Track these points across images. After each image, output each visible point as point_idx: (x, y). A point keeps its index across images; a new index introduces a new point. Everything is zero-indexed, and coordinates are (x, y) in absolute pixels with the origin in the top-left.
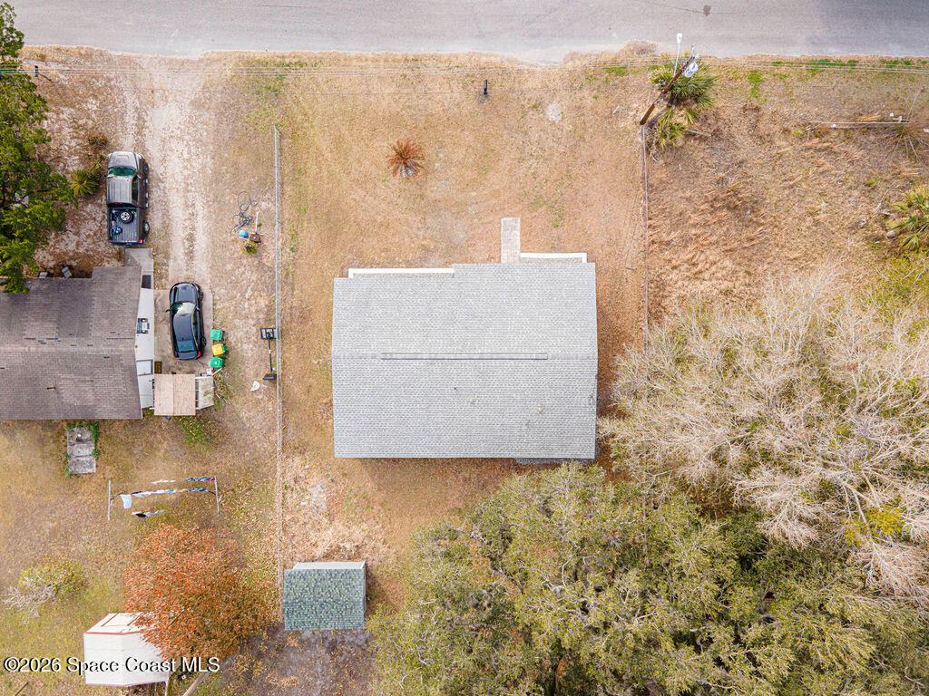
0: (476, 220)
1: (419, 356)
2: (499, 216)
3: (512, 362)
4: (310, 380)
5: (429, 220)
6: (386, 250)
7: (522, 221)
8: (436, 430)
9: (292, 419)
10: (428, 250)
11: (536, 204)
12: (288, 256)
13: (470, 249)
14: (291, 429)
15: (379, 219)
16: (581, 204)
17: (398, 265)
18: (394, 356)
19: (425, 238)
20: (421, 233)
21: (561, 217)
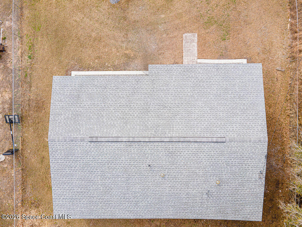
0: (165, 35)
1: (120, 140)
2: (181, 32)
3: (196, 144)
4: (43, 153)
5: (130, 35)
6: (99, 58)
7: (198, 35)
8: (134, 197)
9: (30, 180)
10: (129, 58)
11: (209, 23)
12: (26, 61)
13: (160, 57)
14: (29, 190)
15: (94, 34)
16: (242, 23)
17: (107, 69)
18: (99, 139)
19: (127, 49)
20: (124, 45)
21: (228, 32)
